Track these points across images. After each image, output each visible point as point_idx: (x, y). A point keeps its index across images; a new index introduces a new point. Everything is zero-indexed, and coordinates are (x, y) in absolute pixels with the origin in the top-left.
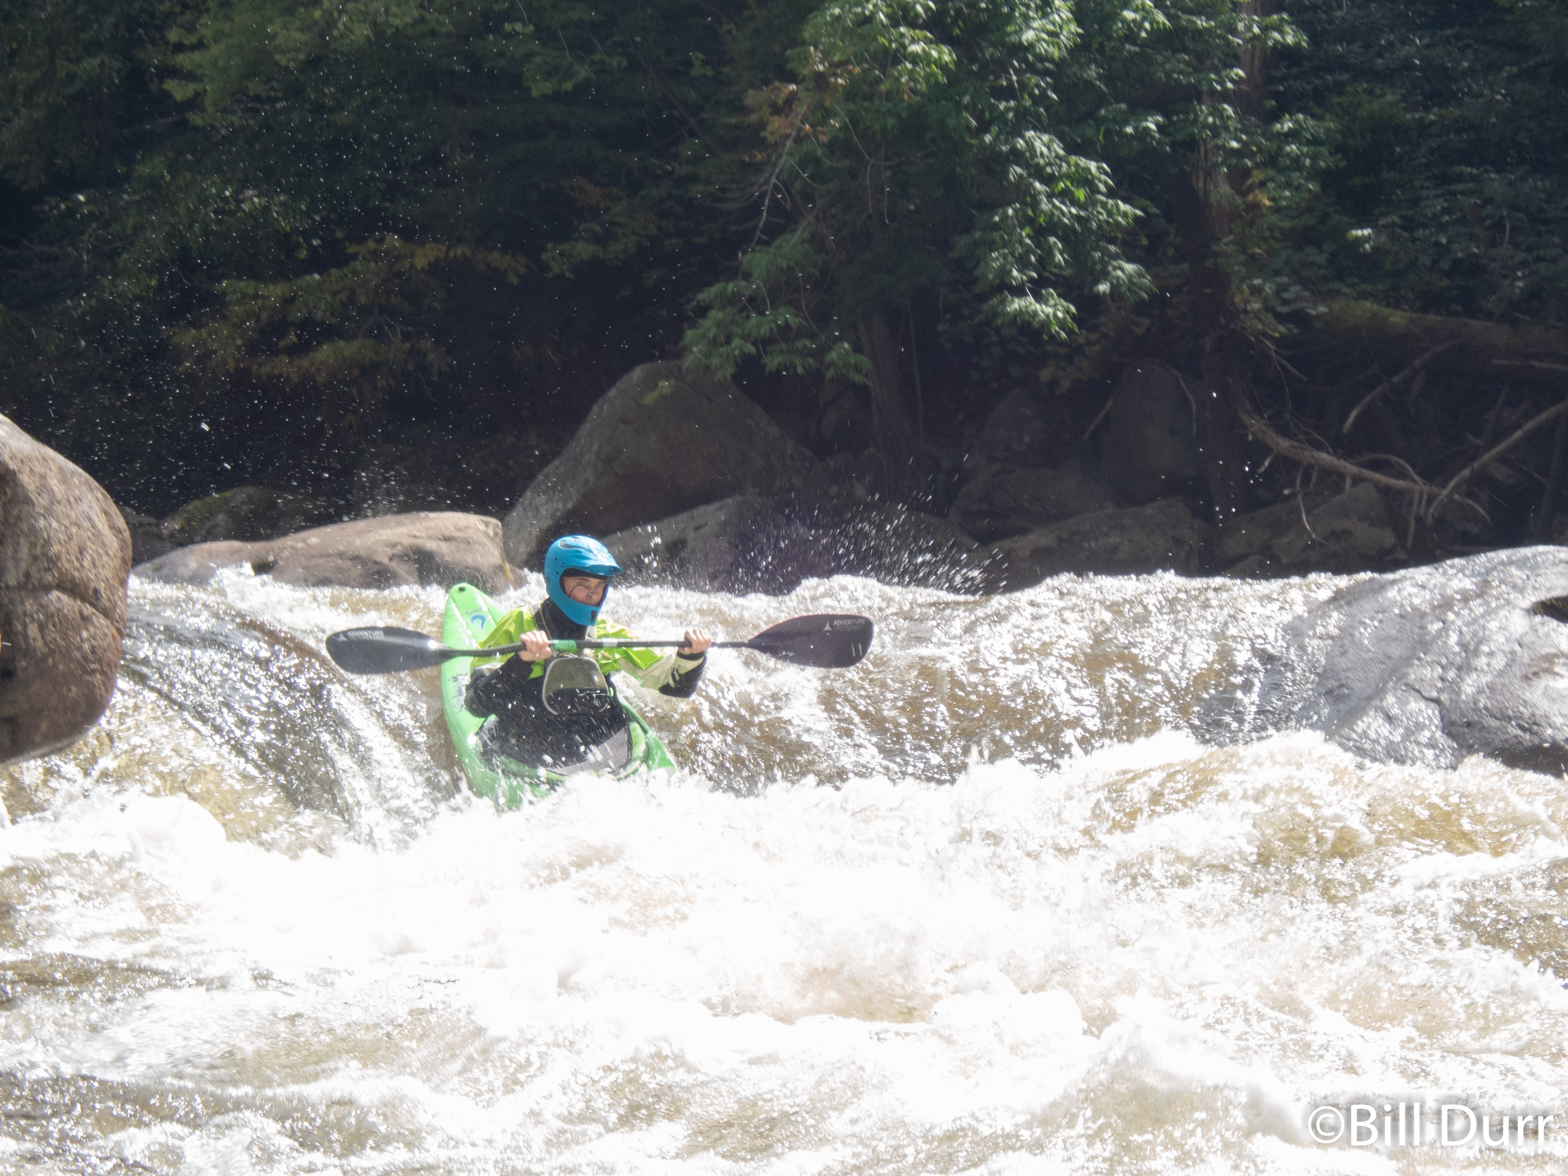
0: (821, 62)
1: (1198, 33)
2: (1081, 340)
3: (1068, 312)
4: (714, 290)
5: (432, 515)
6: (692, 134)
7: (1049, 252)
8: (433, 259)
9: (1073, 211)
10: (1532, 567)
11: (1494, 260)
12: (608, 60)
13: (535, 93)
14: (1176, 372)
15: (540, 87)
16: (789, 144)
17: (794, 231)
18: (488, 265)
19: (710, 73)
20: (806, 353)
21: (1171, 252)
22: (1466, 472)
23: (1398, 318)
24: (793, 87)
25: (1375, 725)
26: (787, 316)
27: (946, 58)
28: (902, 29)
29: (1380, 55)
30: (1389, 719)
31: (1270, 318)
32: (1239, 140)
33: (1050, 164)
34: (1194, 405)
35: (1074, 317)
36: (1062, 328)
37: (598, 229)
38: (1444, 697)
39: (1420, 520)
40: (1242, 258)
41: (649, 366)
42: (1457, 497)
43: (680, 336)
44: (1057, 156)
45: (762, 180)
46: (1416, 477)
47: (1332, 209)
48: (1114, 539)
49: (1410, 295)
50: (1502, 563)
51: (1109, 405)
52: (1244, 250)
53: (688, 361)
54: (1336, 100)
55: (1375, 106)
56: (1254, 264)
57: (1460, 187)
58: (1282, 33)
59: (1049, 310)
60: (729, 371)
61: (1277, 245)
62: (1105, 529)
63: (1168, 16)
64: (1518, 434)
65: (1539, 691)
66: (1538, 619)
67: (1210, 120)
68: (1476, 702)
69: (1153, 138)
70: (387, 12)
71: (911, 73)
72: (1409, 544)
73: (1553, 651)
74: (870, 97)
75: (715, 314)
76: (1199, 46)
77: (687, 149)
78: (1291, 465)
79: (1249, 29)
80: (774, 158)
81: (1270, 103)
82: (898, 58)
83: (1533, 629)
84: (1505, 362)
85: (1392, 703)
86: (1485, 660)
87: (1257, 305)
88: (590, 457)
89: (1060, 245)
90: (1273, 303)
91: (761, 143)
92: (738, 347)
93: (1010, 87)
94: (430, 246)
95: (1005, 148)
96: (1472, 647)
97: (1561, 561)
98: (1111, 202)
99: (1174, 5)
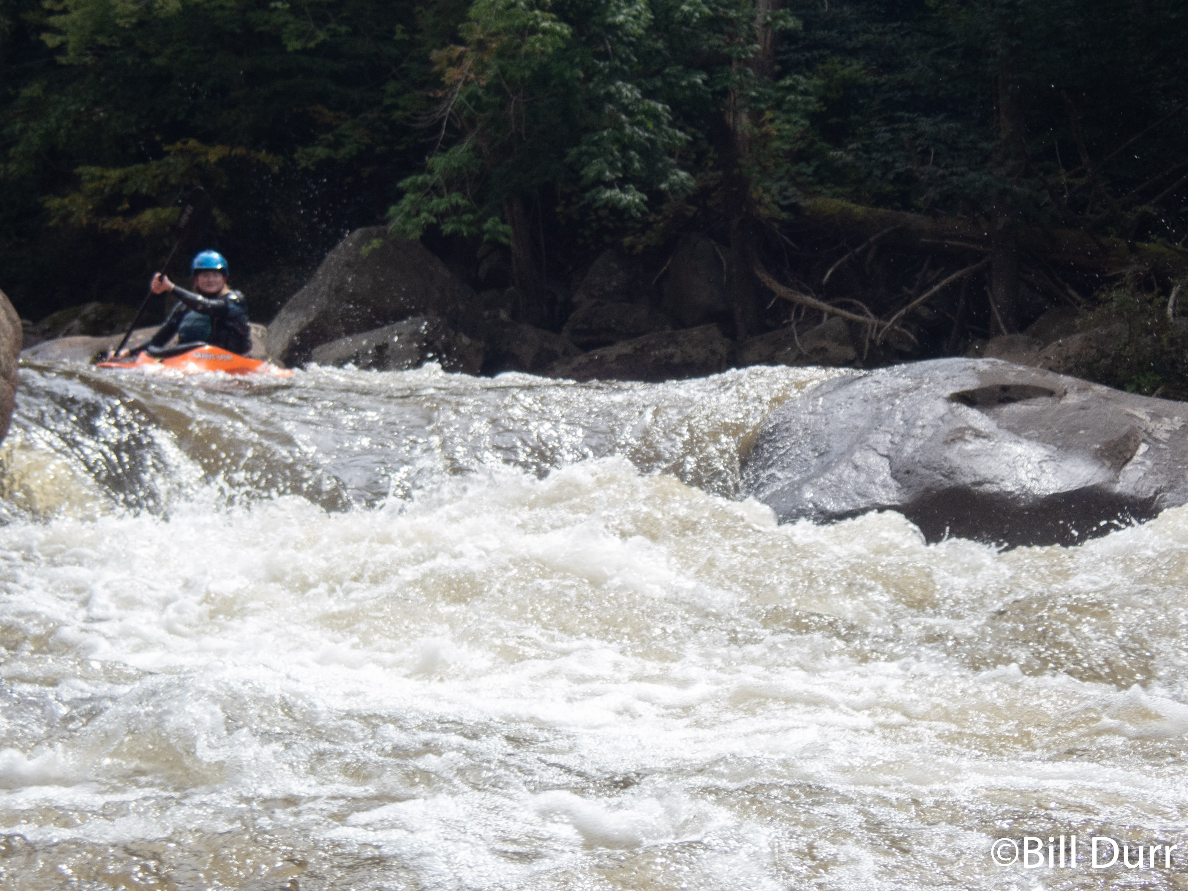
0: (482, 33)
1: (730, 22)
2: (651, 219)
3: (642, 200)
4: (408, 181)
6: (394, 77)
7: (631, 160)
8: (221, 156)
9: (646, 135)
11: (922, 174)
12: (338, 28)
13: (290, 49)
14: (713, 242)
15: (293, 45)
16: (460, 86)
17: (462, 143)
18: (258, 160)
19: (406, 37)
20: (470, 224)
21: (711, 164)
22: (903, 312)
23: (859, 210)
24: (462, 49)
25: (846, 473)
26: (457, 198)
27: (566, 32)
28: (537, 12)
29: (849, 39)
30: (856, 467)
31: (776, 208)
32: (757, 92)
33: (632, 104)
34: (725, 264)
35: (645, 203)
36: (638, 210)
37: (331, 138)
38: (892, 454)
39: (872, 342)
40: (757, 168)
41: (364, 229)
42: (896, 327)
43: (385, 210)
44: (636, 99)
45: (442, 109)
46: (870, 314)
47: (817, 139)
48: (670, 350)
49: (868, 195)
51: (669, 262)
52: (759, 163)
53: (391, 227)
54: (820, 67)
55: (847, 71)
56: (765, 173)
57: (903, 125)
58: (786, 21)
59: (629, 197)
60: (418, 234)
61: (781, 161)
62: (665, 343)
63: (711, 8)
64: (936, 288)
65: (955, 452)
66: (954, 405)
67: (738, 77)
68: (913, 458)
69: (700, 89)
71: (540, 40)
72: (865, 358)
73: (964, 425)
74: (513, 57)
75: (410, 197)
76: (731, 29)
77: (391, 87)
78: (788, 304)
79: (765, 18)
80: (450, 95)
81: (777, 68)
82: (533, 31)
83: (951, 411)
84: (929, 241)
85: (858, 457)
86: (919, 431)
87: (767, 199)
88: (325, 288)
89: (637, 157)
90: (777, 198)
91: (441, 85)
92: (424, 218)
93: (606, 53)
94: (218, 148)
95: (602, 92)
96: (911, 422)
97: (969, 368)
98: (671, 130)
99: (714, 2)
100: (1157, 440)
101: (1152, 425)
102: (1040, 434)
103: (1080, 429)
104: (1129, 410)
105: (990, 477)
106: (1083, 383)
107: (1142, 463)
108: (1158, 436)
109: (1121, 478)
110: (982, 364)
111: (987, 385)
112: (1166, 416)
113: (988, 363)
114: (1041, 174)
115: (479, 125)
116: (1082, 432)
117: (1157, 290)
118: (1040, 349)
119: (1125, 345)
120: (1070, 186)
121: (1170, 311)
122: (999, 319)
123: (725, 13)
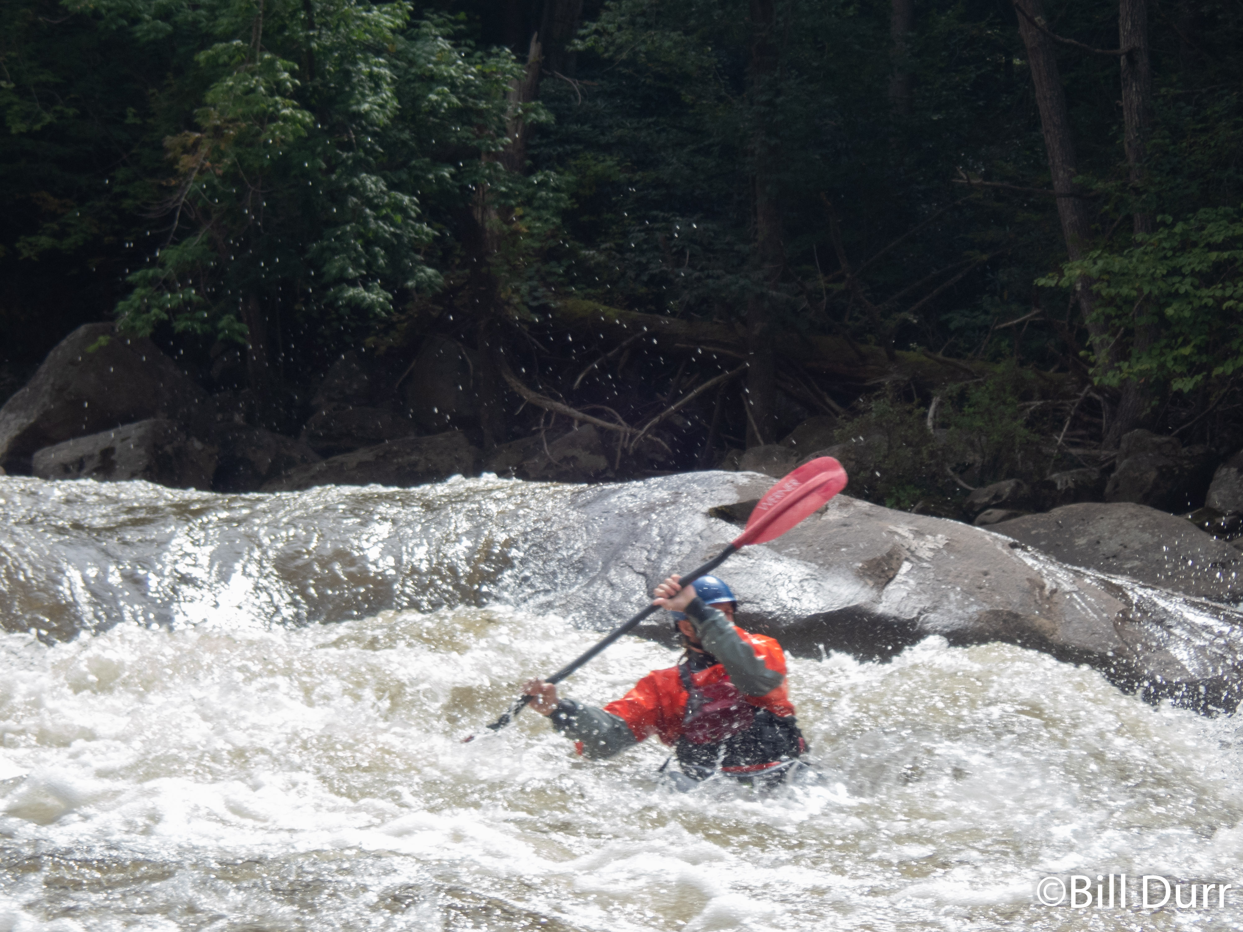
0: (219, 119)
1: (480, 113)
2: (395, 319)
3: (386, 299)
4: (139, 274)
6: (125, 163)
7: (375, 256)
9: (392, 229)
10: (709, 484)
12: (66, 110)
13: (14, 131)
14: (460, 345)
15: (17, 127)
16: (195, 174)
17: (197, 235)
19: (138, 121)
20: (204, 321)
21: (458, 261)
22: (656, 420)
24: (197, 135)
25: (601, 591)
27: (308, 120)
28: (277, 98)
29: (603, 134)
30: (611, 585)
31: (524, 309)
32: (507, 187)
33: (376, 197)
34: (471, 366)
35: (391, 302)
36: (383, 309)
37: (56, 227)
38: (649, 571)
39: (624, 451)
40: (506, 267)
41: (89, 325)
42: (649, 436)
43: (113, 305)
44: (382, 192)
45: (175, 199)
46: (623, 422)
48: (414, 458)
49: (620, 297)
50: (689, 481)
51: (412, 365)
52: (508, 262)
53: (120, 325)
54: (573, 162)
55: (600, 167)
56: (515, 272)
58: (537, 114)
59: (374, 296)
60: (148, 331)
61: (531, 260)
62: (408, 450)
63: (460, 99)
66: (713, 520)
67: (487, 171)
69: (448, 183)
71: (282, 129)
72: (617, 467)
73: (723, 542)
74: (251, 145)
75: (139, 291)
76: (480, 121)
77: (121, 174)
78: (535, 410)
79: (515, 110)
80: (183, 184)
81: (528, 162)
82: (273, 118)
83: (710, 527)
84: (684, 346)
85: (612, 574)
86: (677, 547)
87: (516, 300)
88: (47, 387)
89: (382, 253)
90: (527, 299)
91: (175, 173)
92: (155, 315)
93: (350, 142)
95: (346, 184)
96: (668, 538)
97: (728, 481)
98: (418, 225)
99: (463, 92)
100: (920, 559)
101: (914, 543)
102: (801, 552)
103: (842, 546)
104: (892, 528)
105: (750, 596)
106: (843, 497)
107: (905, 583)
108: (920, 554)
109: (883, 598)
110: (741, 478)
111: (746, 499)
112: (930, 534)
113: (747, 476)
114: (799, 279)
115: (215, 216)
116: (843, 549)
117: (917, 401)
118: (798, 461)
119: (885, 457)
120: (829, 291)
121: (929, 424)
122: (755, 428)
123: (474, 104)
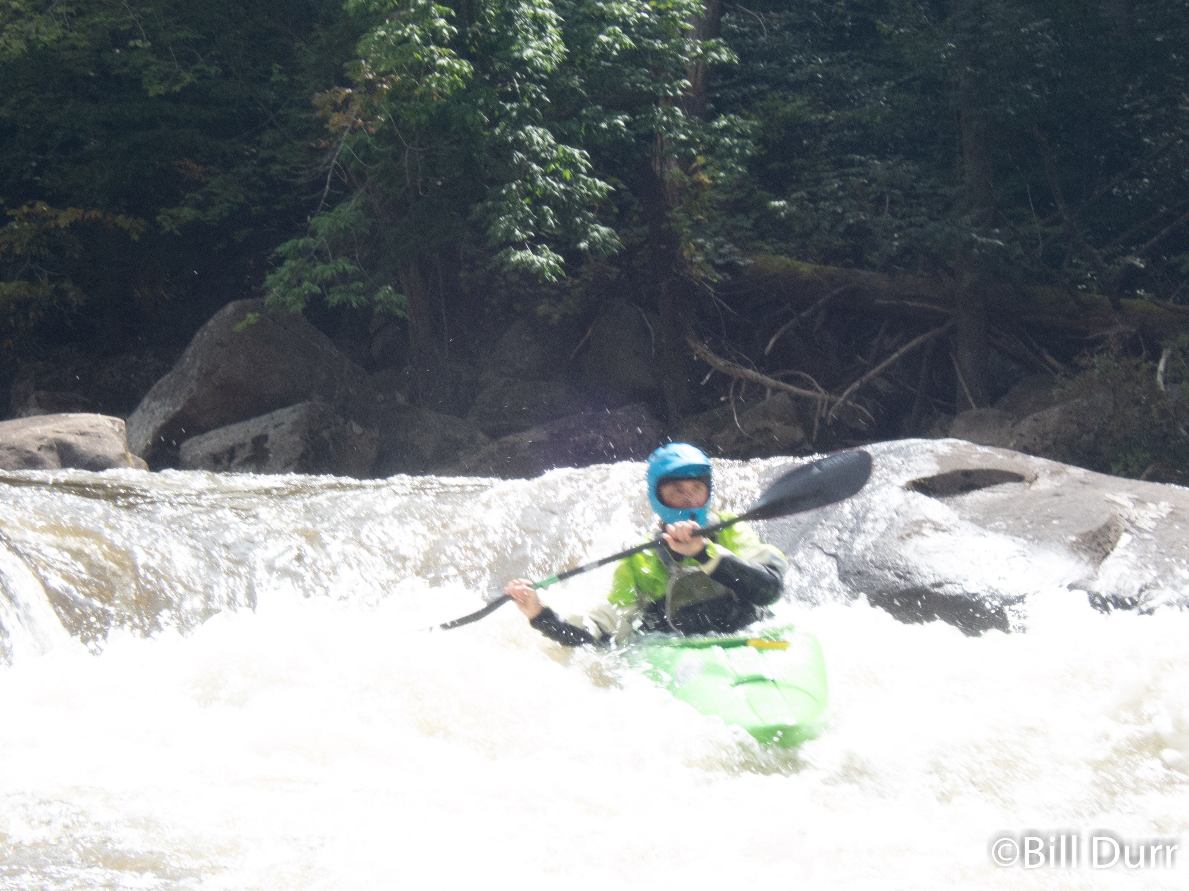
0: (371, 72)
1: (657, 54)
2: (568, 284)
3: (557, 262)
4: (289, 244)
5: (71, 415)
6: (272, 125)
7: (543, 216)
8: (73, 220)
9: (562, 186)
10: (907, 455)
11: (877, 225)
12: (207, 69)
13: (151, 94)
14: (639, 309)
15: (155, 89)
16: (346, 134)
17: (350, 200)
18: (115, 225)
19: (285, 79)
20: (358, 293)
21: (635, 218)
22: (857, 384)
23: (806, 268)
24: (349, 91)
26: (344, 264)
27: (466, 69)
28: (432, 47)
29: (792, 71)
31: (710, 268)
32: (686, 134)
33: (543, 151)
34: (653, 334)
35: (561, 265)
36: (553, 274)
37: (200, 197)
38: (841, 553)
39: (822, 420)
40: (688, 223)
41: (239, 302)
42: (849, 403)
43: (264, 280)
44: (550, 145)
45: (325, 161)
46: (820, 388)
47: (756, 187)
48: (592, 435)
49: (815, 251)
50: (884, 452)
51: (589, 333)
52: (690, 217)
53: (269, 299)
54: (759, 104)
55: (788, 109)
56: (697, 227)
57: (852, 170)
58: (719, 53)
59: (543, 260)
60: (300, 306)
61: (715, 213)
62: (586, 427)
63: (633, 39)
64: (896, 356)
65: (911, 548)
66: (911, 494)
67: (665, 118)
68: (864, 556)
69: (622, 131)
70: (37, 31)
71: (439, 80)
72: (814, 438)
73: (921, 518)
74: (408, 99)
75: (290, 263)
76: (656, 63)
77: (268, 137)
78: (726, 378)
79: (694, 50)
80: (334, 144)
81: (710, 106)
82: (429, 69)
83: (907, 501)
84: (886, 302)
86: (870, 525)
87: (700, 258)
88: (194, 372)
89: (551, 212)
90: (712, 256)
91: (325, 133)
92: (307, 288)
93: (514, 93)
94: (70, 210)
95: (510, 139)
96: (861, 515)
97: (927, 450)
98: (590, 179)
99: (637, 32)
100: (1140, 529)
101: (1134, 512)
102: (1008, 526)
103: (1053, 518)
104: (1110, 496)
105: (952, 578)
106: (1056, 465)
107: (1124, 556)
108: (1140, 524)
109: (1100, 574)
110: (942, 446)
111: (947, 470)
112: (1152, 502)
113: (948, 444)
114: (1012, 223)
115: (369, 179)
116: (1055, 522)
117: (1145, 353)
118: (1013, 425)
119: (1110, 418)
120: (1045, 236)
121: (1160, 379)
122: (967, 390)
123: (649, 44)
